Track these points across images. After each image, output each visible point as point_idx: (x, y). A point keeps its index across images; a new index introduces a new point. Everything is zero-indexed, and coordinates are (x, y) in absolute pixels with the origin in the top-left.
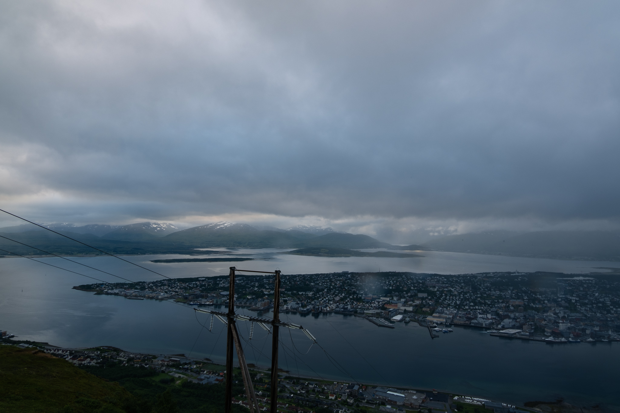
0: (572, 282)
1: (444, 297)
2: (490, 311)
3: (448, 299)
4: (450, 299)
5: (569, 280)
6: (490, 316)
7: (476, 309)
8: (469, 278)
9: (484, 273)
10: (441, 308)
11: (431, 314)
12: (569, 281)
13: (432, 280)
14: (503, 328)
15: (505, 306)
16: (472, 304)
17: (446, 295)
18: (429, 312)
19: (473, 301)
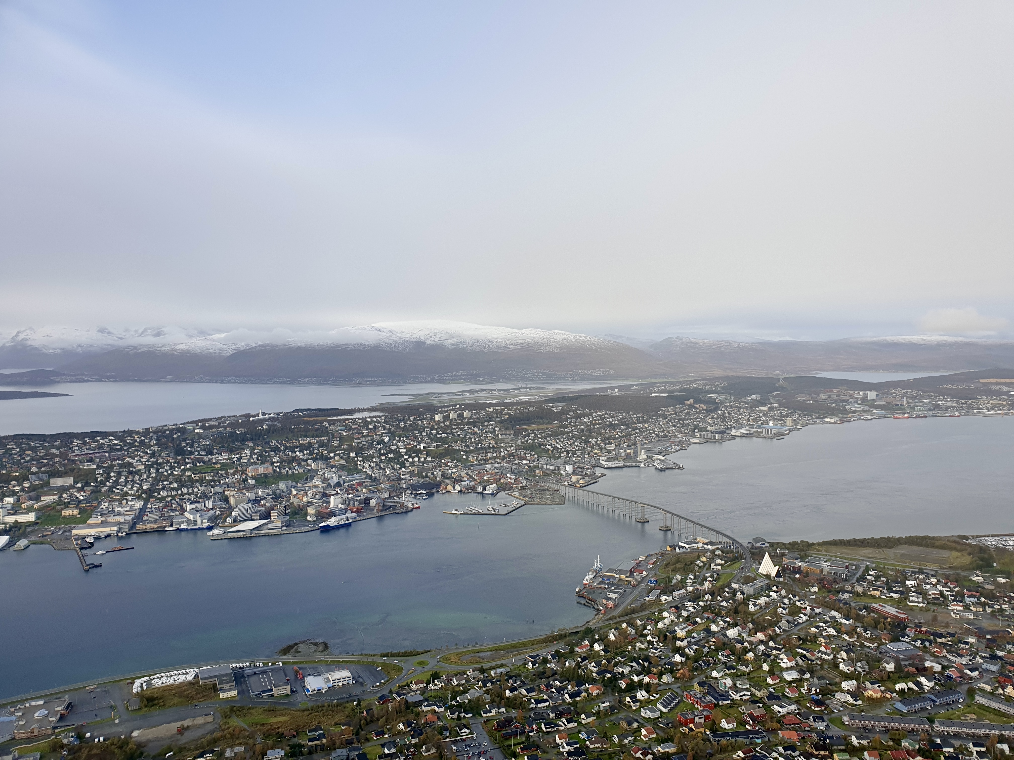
0: (351, 422)
1: (114, 479)
2: (211, 494)
3: (122, 482)
4: (126, 482)
5: (348, 419)
6: (211, 503)
7: (182, 494)
8: (168, 432)
9: (200, 421)
10: (106, 505)
11: (82, 521)
12: (347, 422)
13: (85, 445)
14: (236, 521)
15: (240, 479)
16: (175, 485)
17: (119, 474)
18: (79, 516)
19: (178, 480)
